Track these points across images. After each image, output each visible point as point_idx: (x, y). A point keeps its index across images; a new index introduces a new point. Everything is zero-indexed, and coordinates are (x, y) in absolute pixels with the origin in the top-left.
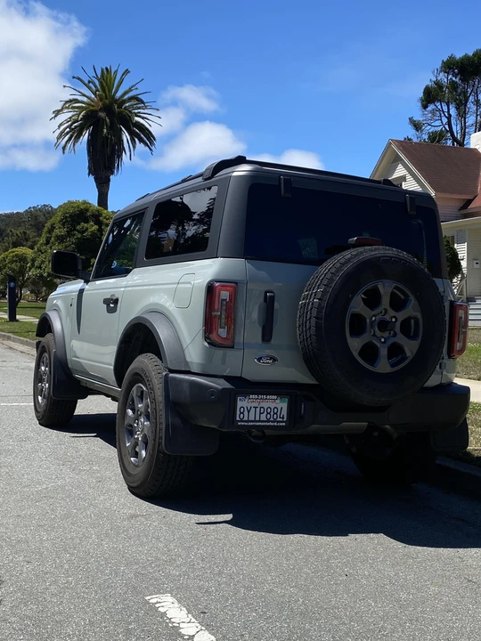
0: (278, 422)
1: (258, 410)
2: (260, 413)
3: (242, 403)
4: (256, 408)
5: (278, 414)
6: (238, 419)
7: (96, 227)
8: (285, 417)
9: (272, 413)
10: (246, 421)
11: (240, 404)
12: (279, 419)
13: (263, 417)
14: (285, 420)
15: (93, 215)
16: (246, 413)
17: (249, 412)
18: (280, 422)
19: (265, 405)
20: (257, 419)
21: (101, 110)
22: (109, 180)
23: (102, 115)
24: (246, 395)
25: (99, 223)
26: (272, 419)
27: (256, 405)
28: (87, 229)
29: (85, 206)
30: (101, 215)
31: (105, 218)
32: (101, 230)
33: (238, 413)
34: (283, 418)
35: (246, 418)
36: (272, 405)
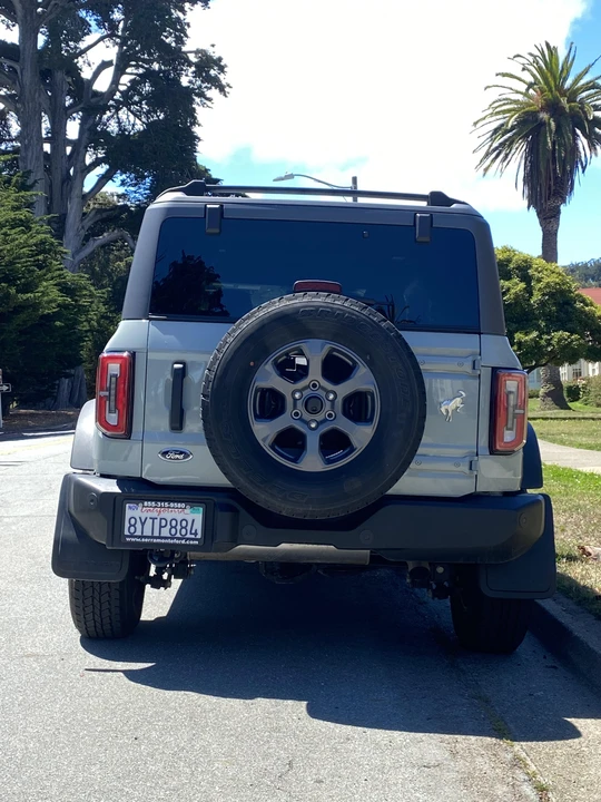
0: (187, 539)
1: (157, 522)
2: (161, 527)
3: (133, 512)
4: (153, 519)
5: (189, 528)
6: (126, 533)
7: (523, 285)
8: (199, 532)
9: (179, 527)
10: (139, 537)
11: (129, 513)
12: (188, 536)
13: (165, 533)
14: (199, 536)
15: (518, 268)
16: (139, 526)
17: (143, 524)
18: (193, 539)
19: (168, 515)
20: (156, 534)
21: (542, 109)
22: (559, 212)
23: (544, 116)
24: (139, 500)
25: (526, 279)
26: (178, 535)
27: (155, 514)
28: (508, 290)
29: (506, 255)
30: (530, 267)
31: (536, 270)
32: (529, 290)
33: (127, 525)
34: (196, 534)
35: (138, 533)
36: (179, 516)
